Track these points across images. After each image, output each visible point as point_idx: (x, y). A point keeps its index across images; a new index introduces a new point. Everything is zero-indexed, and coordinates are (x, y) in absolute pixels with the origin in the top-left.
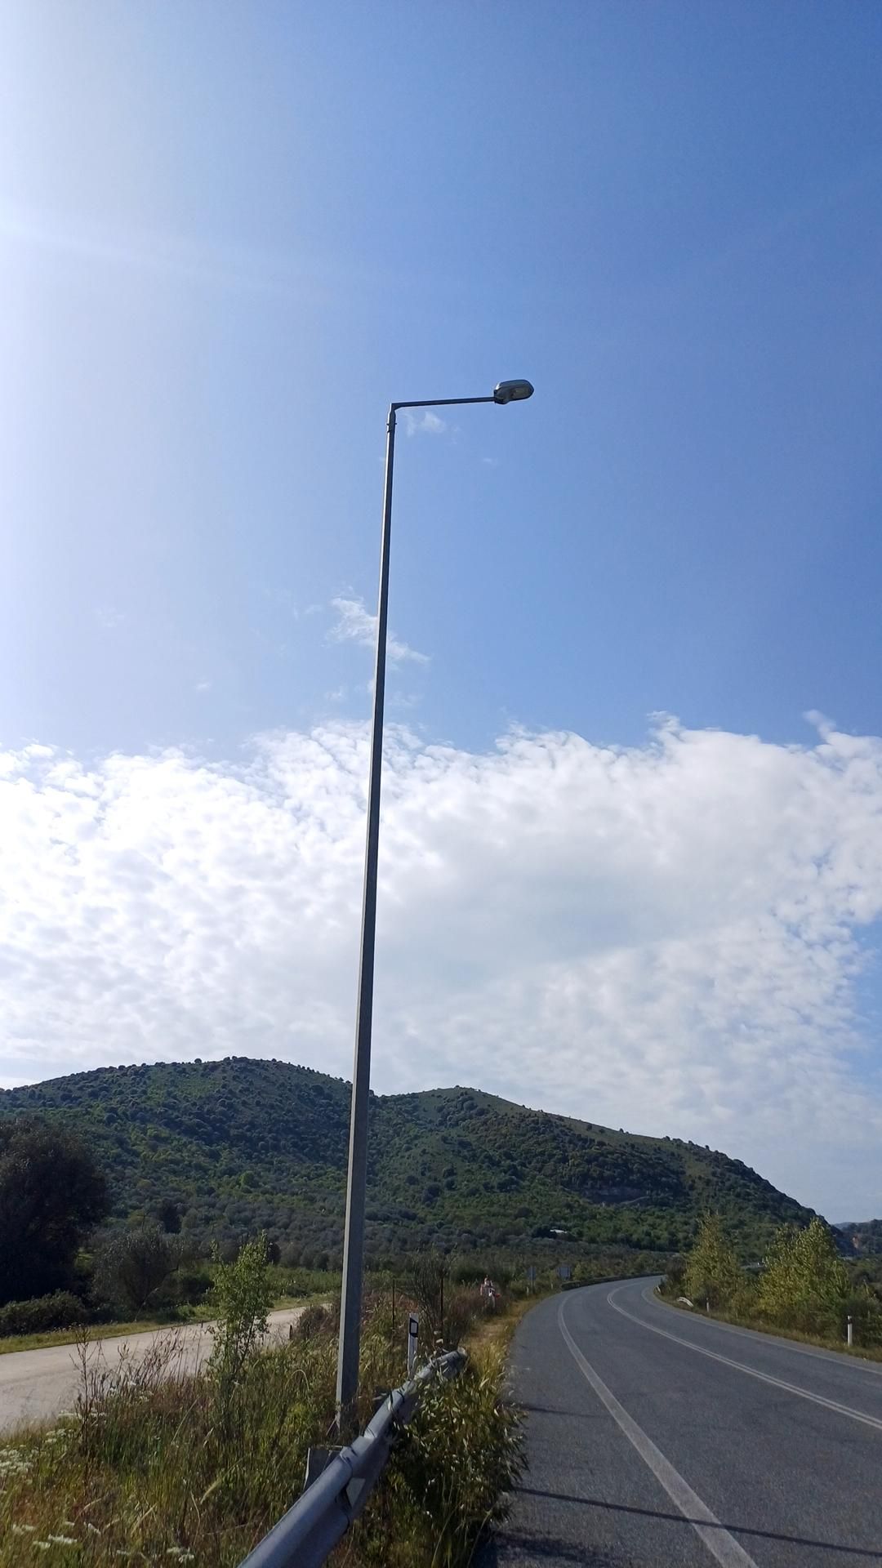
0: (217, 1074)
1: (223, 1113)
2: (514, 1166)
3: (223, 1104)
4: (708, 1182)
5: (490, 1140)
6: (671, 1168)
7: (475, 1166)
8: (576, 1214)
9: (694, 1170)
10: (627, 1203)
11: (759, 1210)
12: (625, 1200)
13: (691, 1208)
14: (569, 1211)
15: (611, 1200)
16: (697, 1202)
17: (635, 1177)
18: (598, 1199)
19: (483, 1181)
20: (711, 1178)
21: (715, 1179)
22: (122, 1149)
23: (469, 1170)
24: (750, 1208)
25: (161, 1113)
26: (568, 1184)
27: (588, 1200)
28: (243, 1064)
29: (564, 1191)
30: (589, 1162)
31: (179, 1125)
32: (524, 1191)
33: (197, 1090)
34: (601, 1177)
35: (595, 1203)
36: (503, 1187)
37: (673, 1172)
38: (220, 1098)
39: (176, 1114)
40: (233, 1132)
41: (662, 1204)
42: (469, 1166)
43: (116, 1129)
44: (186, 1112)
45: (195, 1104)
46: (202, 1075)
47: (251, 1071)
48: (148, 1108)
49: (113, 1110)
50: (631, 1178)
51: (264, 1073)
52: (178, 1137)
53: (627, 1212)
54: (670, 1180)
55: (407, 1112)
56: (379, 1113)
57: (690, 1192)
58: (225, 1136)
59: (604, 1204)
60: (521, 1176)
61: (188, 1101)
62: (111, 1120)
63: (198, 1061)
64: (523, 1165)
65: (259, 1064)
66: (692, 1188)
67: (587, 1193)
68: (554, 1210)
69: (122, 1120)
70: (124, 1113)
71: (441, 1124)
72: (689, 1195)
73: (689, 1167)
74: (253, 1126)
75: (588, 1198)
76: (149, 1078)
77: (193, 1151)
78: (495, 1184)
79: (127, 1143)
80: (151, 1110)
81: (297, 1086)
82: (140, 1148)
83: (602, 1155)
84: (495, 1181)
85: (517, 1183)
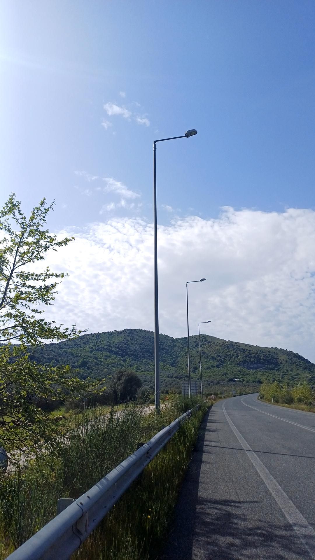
0: (122, 335)
1: (125, 347)
2: (221, 359)
3: (125, 344)
4: (287, 361)
5: (212, 351)
6: (274, 357)
7: (208, 360)
8: (242, 373)
9: (282, 357)
10: (259, 369)
11: (304, 369)
12: (258, 368)
13: (281, 370)
14: (239, 373)
15: (254, 368)
16: (283, 368)
17: (261, 361)
18: (249, 368)
19: (211, 365)
20: (288, 360)
21: (289, 360)
22: (97, 360)
23: (206, 361)
24: (301, 369)
25: (106, 348)
26: (239, 364)
27: (246, 369)
28: (130, 331)
29: (238, 366)
30: (246, 357)
31: (112, 351)
32: (224, 367)
33: (117, 340)
34: (250, 361)
35: (249, 369)
36: (217, 366)
37: (275, 359)
38: (124, 342)
39: (111, 348)
40: (129, 353)
41: (271, 369)
42: (206, 360)
43: (93, 354)
44: (114, 347)
45: (116, 345)
46: (118, 335)
47: (133, 333)
48: (102, 347)
49: (92, 348)
50: (260, 361)
51: (137, 334)
52: (112, 355)
53: (259, 372)
54: (274, 361)
55: (184, 343)
56: (175, 344)
57: (281, 365)
58: (127, 354)
59: (251, 370)
60: (223, 362)
61: (114, 344)
62: (91, 352)
63: (115, 331)
64: (224, 359)
65: (135, 330)
66: (281, 363)
67: (246, 367)
68: (235, 373)
69: (95, 351)
70: (95, 349)
71: (196, 346)
72: (280, 366)
73: (280, 357)
74: (135, 350)
75: (246, 368)
76: (101, 337)
77: (118, 359)
78: (215, 365)
79: (98, 358)
80: (103, 347)
81: (148, 337)
82: (102, 360)
83: (250, 354)
84: (215, 364)
85: (222, 365)
